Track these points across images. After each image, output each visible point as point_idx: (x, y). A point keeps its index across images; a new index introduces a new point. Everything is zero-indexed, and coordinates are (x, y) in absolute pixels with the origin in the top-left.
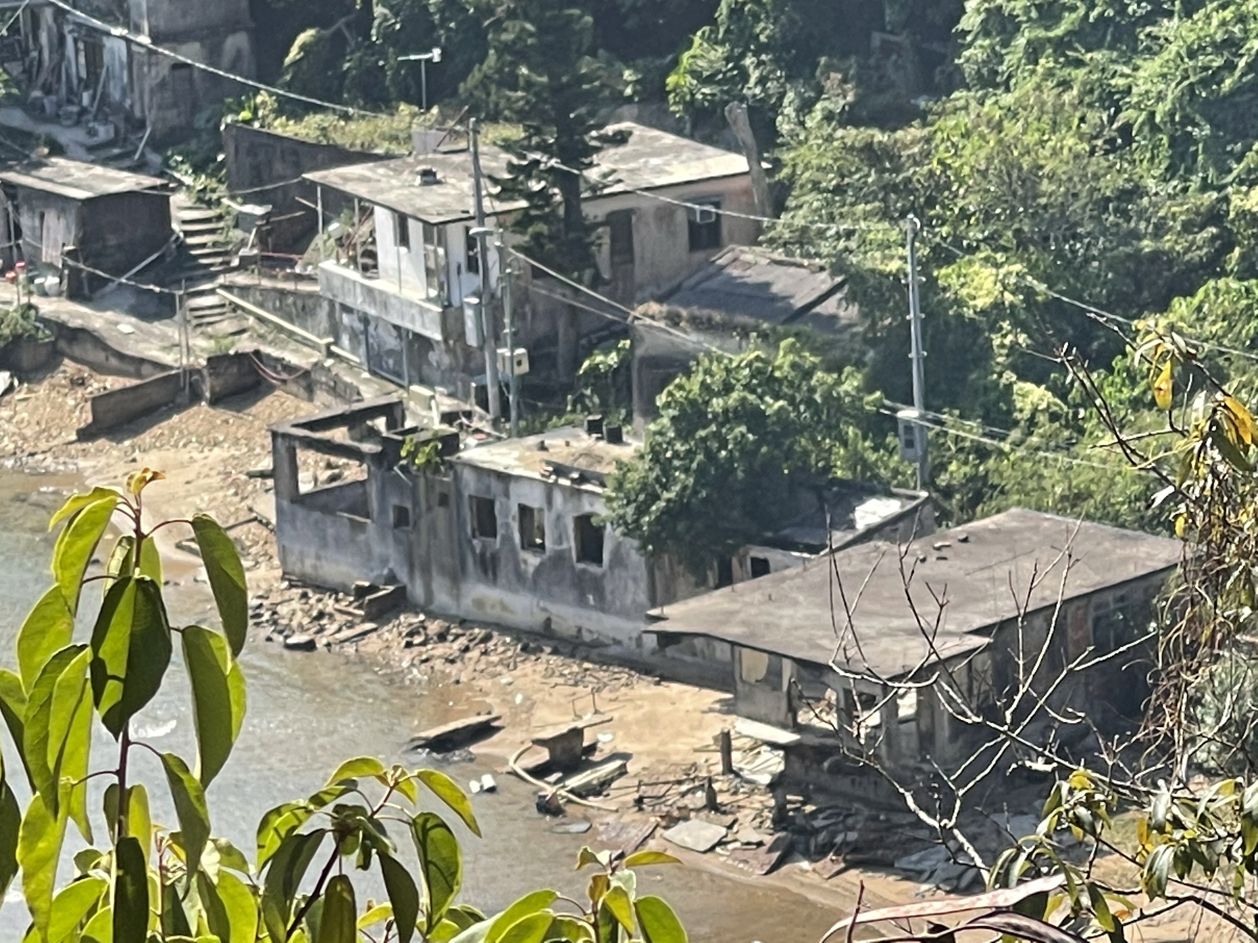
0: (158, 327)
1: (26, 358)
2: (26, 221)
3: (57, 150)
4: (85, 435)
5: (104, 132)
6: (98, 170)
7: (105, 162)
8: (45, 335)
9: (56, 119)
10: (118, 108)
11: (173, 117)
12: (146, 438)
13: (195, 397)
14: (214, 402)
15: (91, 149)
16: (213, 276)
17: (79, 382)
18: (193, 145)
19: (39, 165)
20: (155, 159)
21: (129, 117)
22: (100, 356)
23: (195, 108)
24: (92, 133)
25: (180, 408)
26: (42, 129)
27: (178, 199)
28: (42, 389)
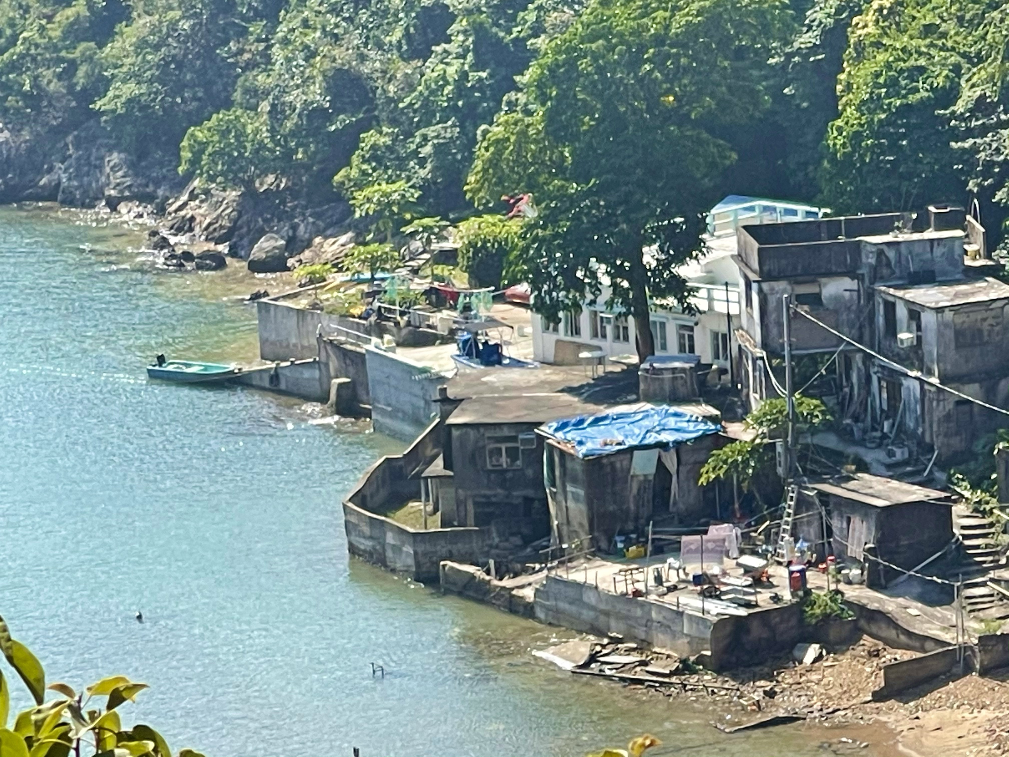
0: (939, 611)
1: (833, 633)
2: (836, 524)
3: (863, 467)
4: (879, 697)
5: (900, 454)
6: (895, 483)
7: (900, 478)
8: (850, 616)
9: (862, 443)
10: (913, 435)
11: (957, 443)
12: (927, 700)
13: (968, 669)
14: (983, 673)
15: (889, 467)
16: (985, 571)
17: (875, 654)
18: (972, 465)
19: (849, 479)
20: (941, 476)
21: (920, 442)
22: (892, 634)
23: (974, 437)
24: (891, 454)
25: (955, 678)
26: (852, 450)
27: (958, 509)
28: (845, 659)
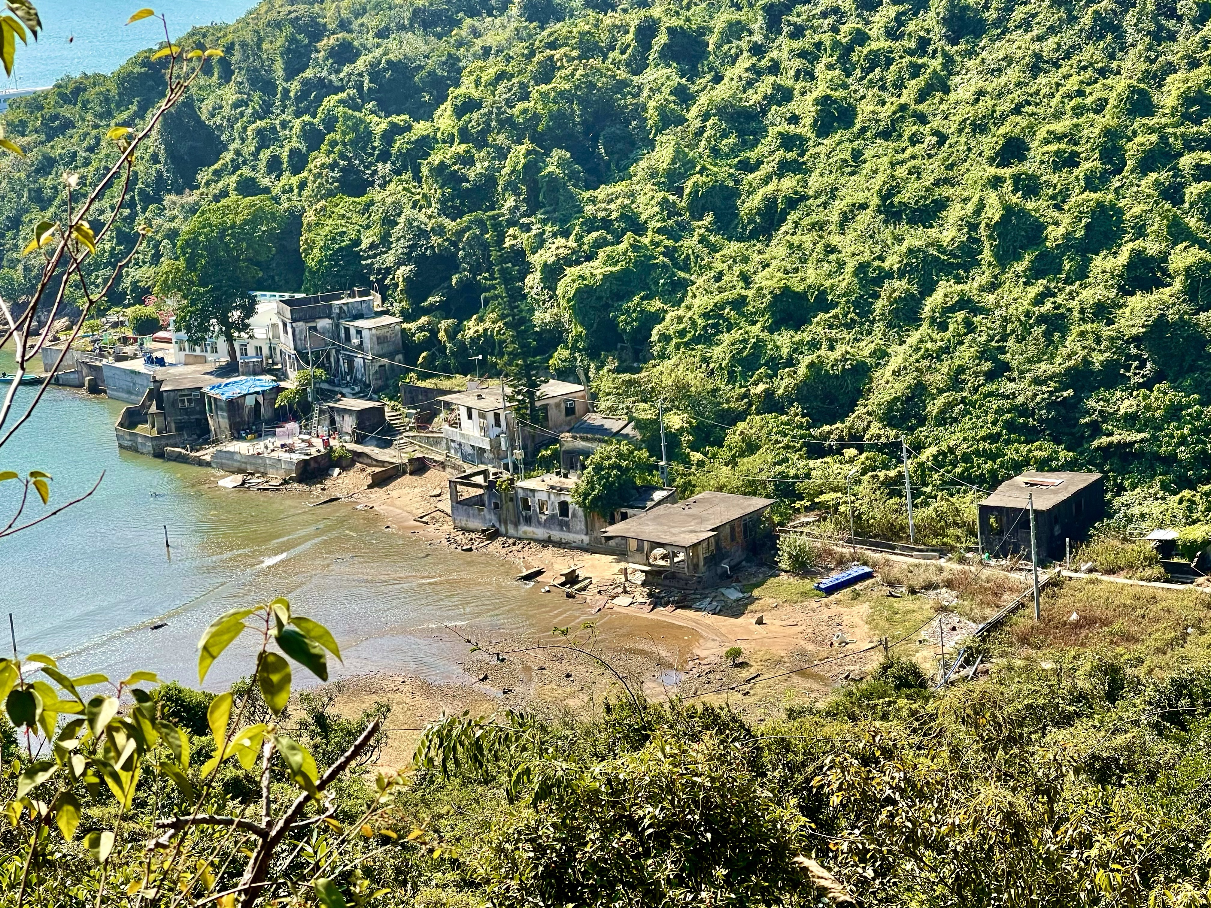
0: (386, 450)
1: (344, 464)
2: (337, 419)
3: (344, 395)
4: (370, 487)
5: (357, 389)
6: (359, 401)
7: (359, 398)
8: (350, 455)
9: (340, 386)
10: (361, 381)
11: (380, 382)
12: (391, 486)
13: (405, 473)
14: (411, 474)
15: (353, 394)
16: (401, 433)
17: (363, 470)
18: (387, 391)
19: (340, 400)
20: (376, 396)
21: (365, 383)
22: (370, 461)
23: (387, 379)
24: (353, 389)
25: (400, 477)
26: (337, 389)
27: (386, 409)
28: (351, 473)
